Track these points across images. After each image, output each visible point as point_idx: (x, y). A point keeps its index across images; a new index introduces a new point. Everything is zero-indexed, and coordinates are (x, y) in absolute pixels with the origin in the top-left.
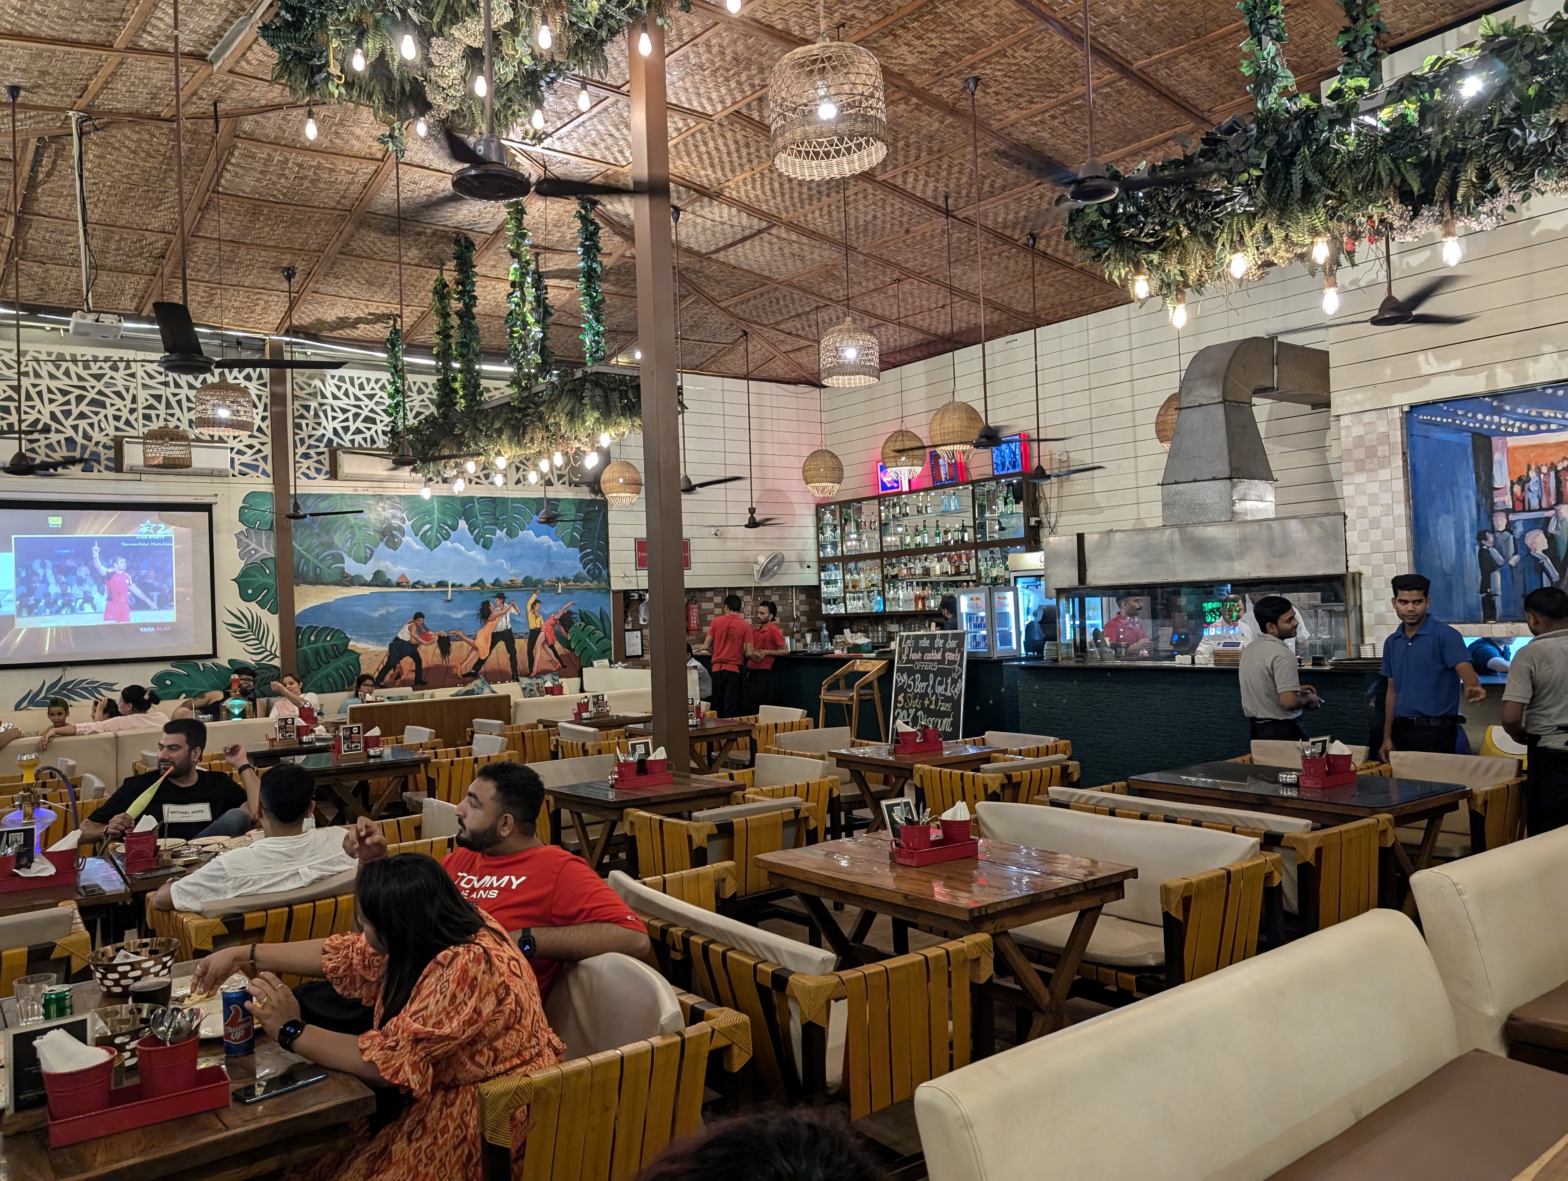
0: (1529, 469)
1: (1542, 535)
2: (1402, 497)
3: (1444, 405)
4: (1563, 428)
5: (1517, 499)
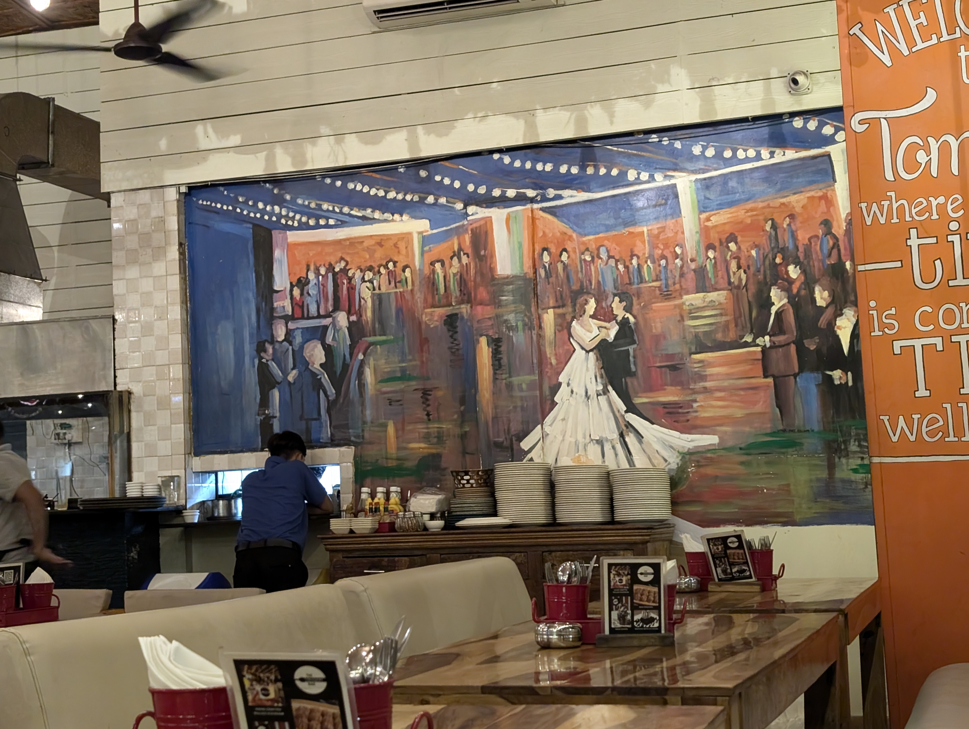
0: (308, 270)
1: (320, 346)
2: (178, 297)
3: (225, 190)
4: (341, 224)
5: (296, 304)
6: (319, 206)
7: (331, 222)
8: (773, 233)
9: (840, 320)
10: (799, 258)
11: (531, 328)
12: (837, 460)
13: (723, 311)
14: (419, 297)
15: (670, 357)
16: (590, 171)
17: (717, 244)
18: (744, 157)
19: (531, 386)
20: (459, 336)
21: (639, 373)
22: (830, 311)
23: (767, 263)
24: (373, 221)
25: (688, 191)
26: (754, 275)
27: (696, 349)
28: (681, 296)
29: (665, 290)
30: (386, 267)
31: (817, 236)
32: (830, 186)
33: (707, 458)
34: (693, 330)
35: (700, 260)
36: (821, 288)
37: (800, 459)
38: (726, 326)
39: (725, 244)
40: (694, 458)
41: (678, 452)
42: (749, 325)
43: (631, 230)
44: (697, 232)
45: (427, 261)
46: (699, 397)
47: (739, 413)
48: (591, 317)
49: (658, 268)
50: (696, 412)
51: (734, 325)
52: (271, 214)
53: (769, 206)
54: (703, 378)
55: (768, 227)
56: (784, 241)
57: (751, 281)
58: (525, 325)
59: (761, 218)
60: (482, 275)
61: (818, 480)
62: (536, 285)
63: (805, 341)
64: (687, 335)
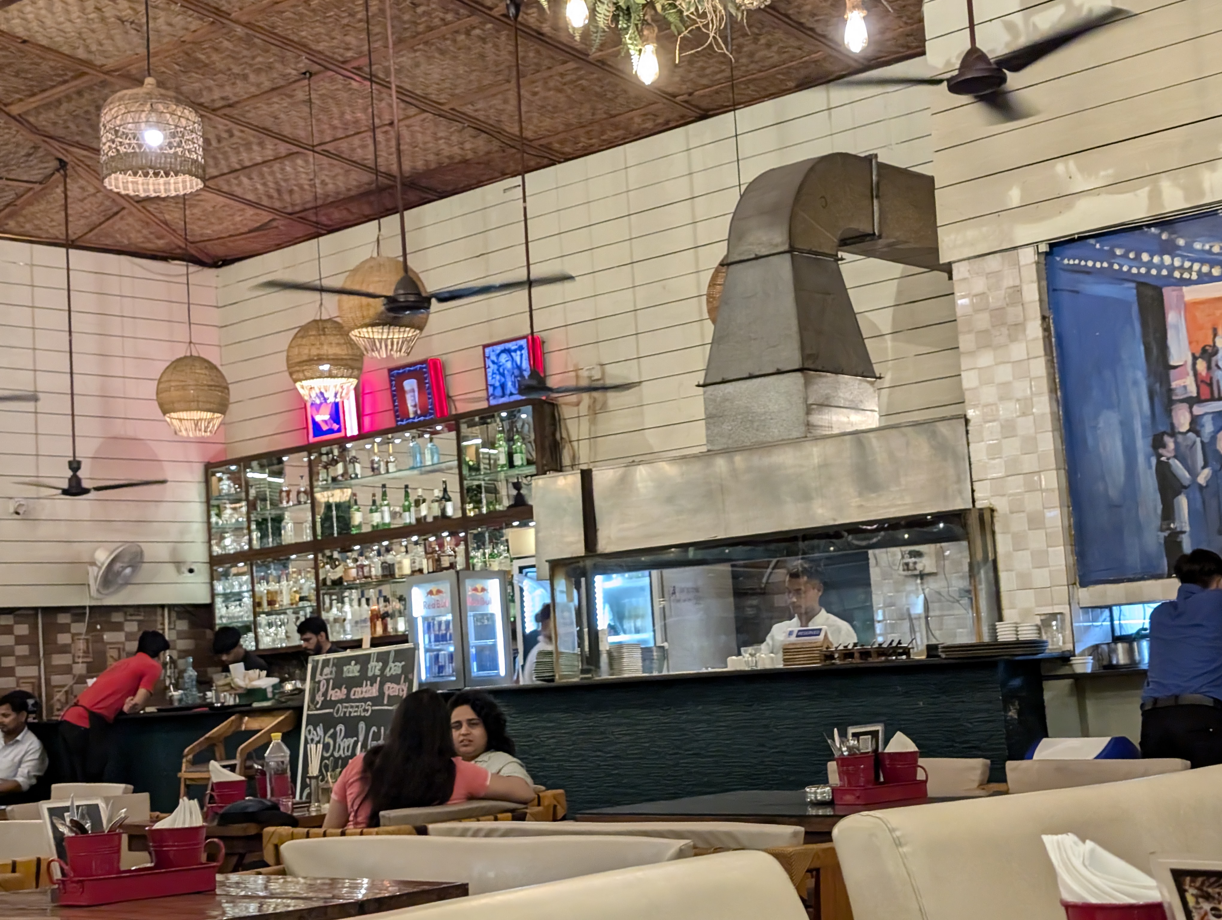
0: (1215, 336)
2: (1044, 385)
3: (1097, 242)
5: (1202, 381)
52: (1160, 267)
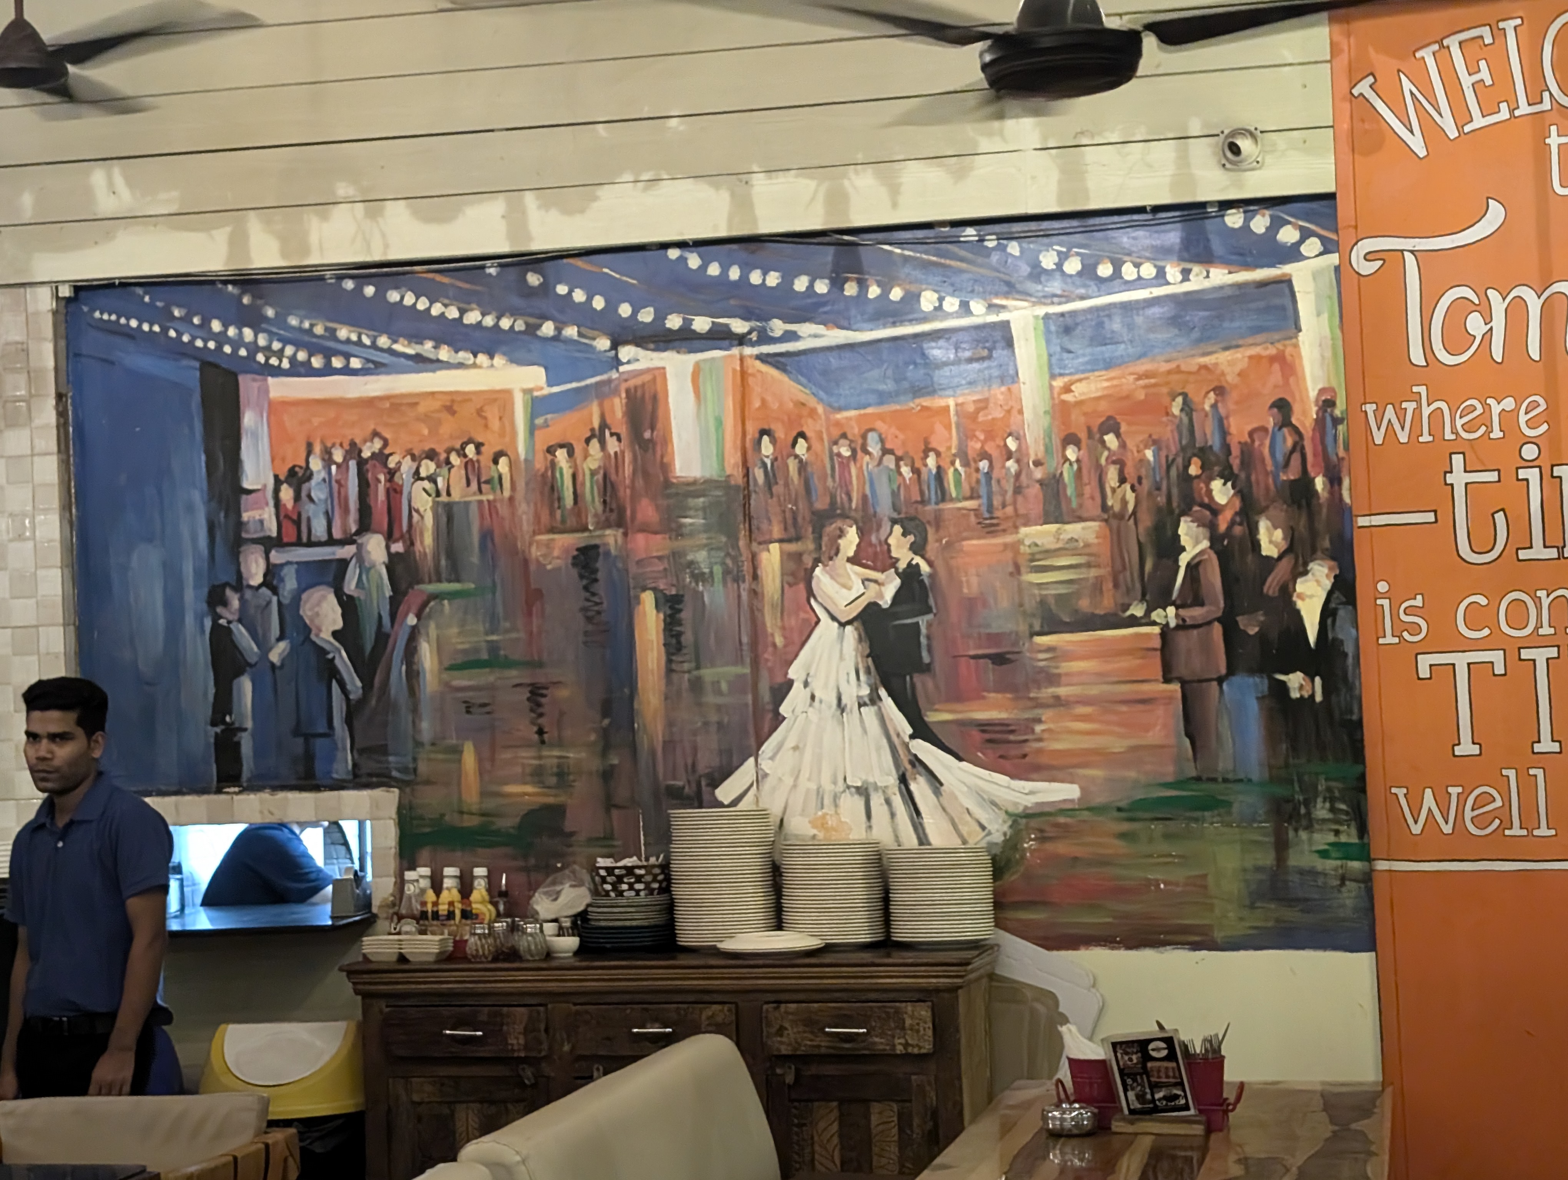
0: (309, 453)
1: (332, 599)
3: (146, 293)
4: (374, 368)
5: (287, 516)
6: (332, 333)
7: (355, 363)
8: (1185, 420)
9: (1302, 583)
10: (1230, 467)
11: (738, 579)
12: (1291, 833)
13: (1092, 559)
14: (525, 512)
15: (994, 638)
16: (851, 289)
17: (1083, 435)
18: (1135, 276)
19: (738, 686)
20: (600, 588)
21: (937, 667)
22: (1285, 565)
23: (1174, 472)
24: (434, 364)
25: (1032, 335)
26: (1150, 494)
27: (1042, 626)
28: (1016, 528)
29: (987, 515)
30: (461, 453)
31: (1264, 429)
32: (1290, 338)
33: (1057, 825)
34: (1036, 592)
35: (1052, 464)
36: (1269, 523)
37: (1226, 830)
38: (1097, 587)
39: (1097, 436)
40: (1034, 823)
41: (1007, 812)
42: (1138, 586)
43: (925, 404)
44: (1045, 412)
45: (541, 446)
46: (1046, 714)
47: (1118, 745)
48: (849, 560)
49: (975, 475)
50: (1040, 740)
51: (1111, 585)
52: (237, 343)
53: (1178, 370)
54: (1054, 679)
55: (1176, 409)
56: (1205, 435)
57: (1144, 505)
58: (726, 572)
59: (1165, 390)
60: (646, 475)
61: (1258, 869)
62: (747, 497)
63: (1239, 619)
64: (1026, 600)
